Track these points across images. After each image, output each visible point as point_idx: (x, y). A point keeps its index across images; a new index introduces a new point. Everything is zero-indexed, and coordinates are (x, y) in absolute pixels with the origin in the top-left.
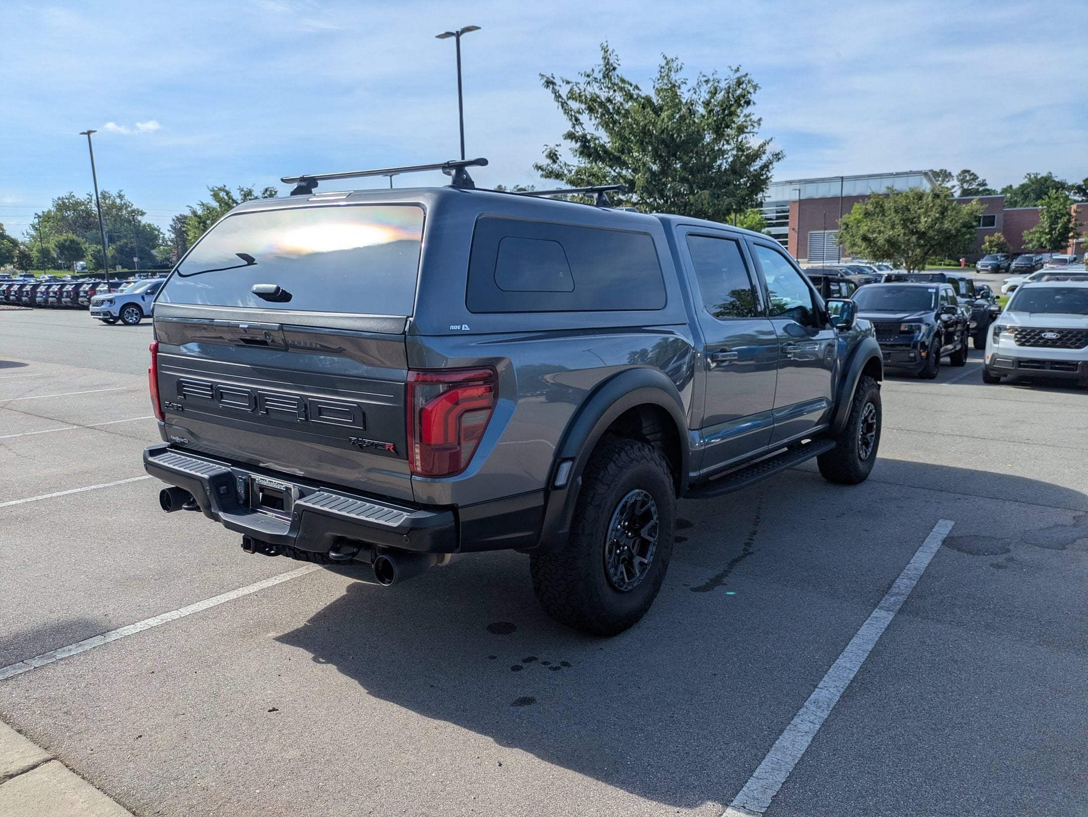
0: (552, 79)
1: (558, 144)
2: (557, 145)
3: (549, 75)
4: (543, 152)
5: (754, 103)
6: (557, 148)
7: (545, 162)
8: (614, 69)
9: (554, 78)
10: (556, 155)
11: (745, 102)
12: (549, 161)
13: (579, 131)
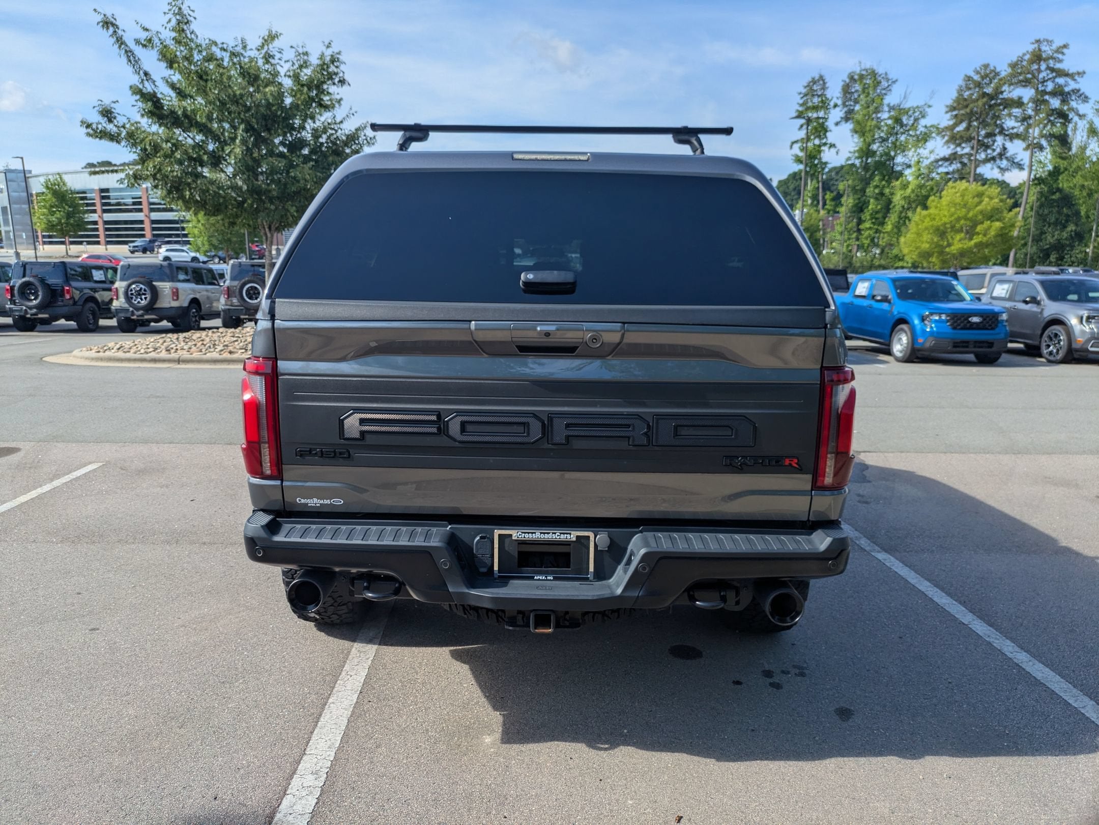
0: (112, 20)
1: (115, 100)
2: (114, 102)
3: (109, 15)
4: (94, 107)
5: (349, 84)
6: (113, 105)
7: (95, 118)
8: (187, 22)
9: (115, 19)
10: (111, 113)
11: (340, 81)
12: (103, 121)
13: (148, 88)
